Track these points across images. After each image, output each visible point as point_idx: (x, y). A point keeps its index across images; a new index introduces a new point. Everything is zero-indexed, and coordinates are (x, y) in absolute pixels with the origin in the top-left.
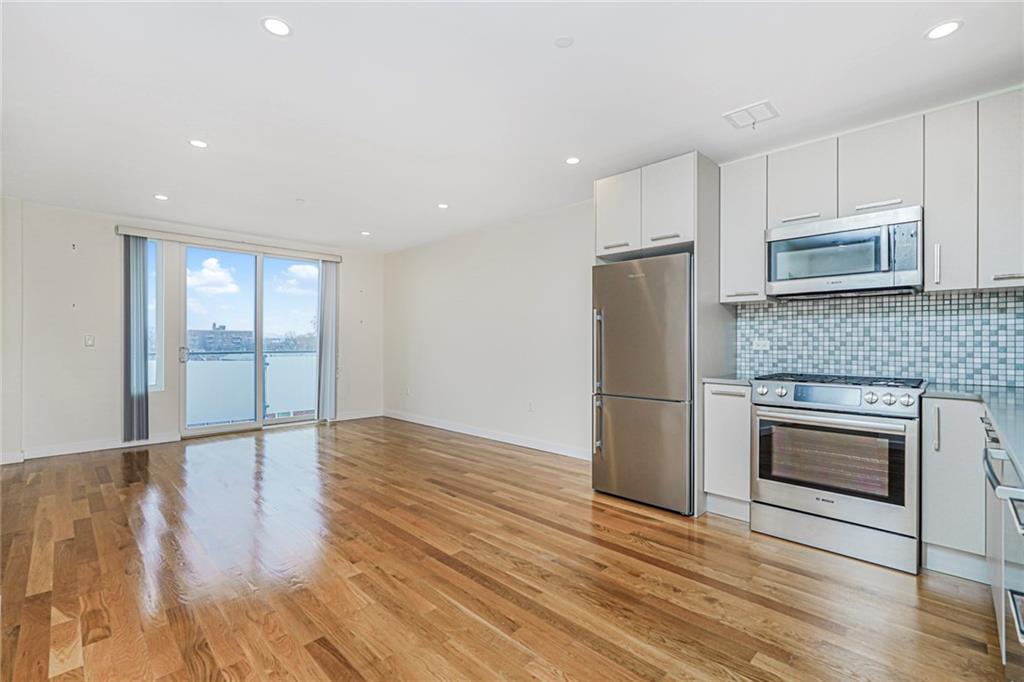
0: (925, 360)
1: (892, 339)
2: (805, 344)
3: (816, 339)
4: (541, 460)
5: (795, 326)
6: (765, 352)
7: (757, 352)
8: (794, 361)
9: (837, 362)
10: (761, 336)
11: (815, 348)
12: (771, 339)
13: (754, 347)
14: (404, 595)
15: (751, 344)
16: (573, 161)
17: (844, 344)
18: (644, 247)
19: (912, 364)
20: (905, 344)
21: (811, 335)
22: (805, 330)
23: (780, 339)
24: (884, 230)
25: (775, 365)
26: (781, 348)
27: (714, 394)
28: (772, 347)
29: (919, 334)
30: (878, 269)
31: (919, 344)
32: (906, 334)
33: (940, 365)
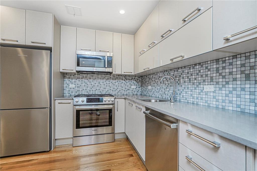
0: (110, 90)
1: (104, 85)
2: (85, 86)
3: (87, 85)
5: (82, 81)
6: (73, 88)
7: (71, 88)
8: (82, 91)
9: (93, 91)
10: (72, 83)
11: (87, 87)
12: (75, 84)
13: (70, 87)
15: (69, 86)
17: (94, 86)
18: (27, 44)
19: (108, 91)
20: (107, 86)
21: (86, 83)
22: (85, 82)
23: (78, 84)
24: (106, 57)
25: (76, 92)
26: (78, 87)
27: (59, 103)
28: (75, 87)
29: (109, 84)
30: (105, 67)
31: (109, 86)
32: (107, 84)
33: (113, 91)
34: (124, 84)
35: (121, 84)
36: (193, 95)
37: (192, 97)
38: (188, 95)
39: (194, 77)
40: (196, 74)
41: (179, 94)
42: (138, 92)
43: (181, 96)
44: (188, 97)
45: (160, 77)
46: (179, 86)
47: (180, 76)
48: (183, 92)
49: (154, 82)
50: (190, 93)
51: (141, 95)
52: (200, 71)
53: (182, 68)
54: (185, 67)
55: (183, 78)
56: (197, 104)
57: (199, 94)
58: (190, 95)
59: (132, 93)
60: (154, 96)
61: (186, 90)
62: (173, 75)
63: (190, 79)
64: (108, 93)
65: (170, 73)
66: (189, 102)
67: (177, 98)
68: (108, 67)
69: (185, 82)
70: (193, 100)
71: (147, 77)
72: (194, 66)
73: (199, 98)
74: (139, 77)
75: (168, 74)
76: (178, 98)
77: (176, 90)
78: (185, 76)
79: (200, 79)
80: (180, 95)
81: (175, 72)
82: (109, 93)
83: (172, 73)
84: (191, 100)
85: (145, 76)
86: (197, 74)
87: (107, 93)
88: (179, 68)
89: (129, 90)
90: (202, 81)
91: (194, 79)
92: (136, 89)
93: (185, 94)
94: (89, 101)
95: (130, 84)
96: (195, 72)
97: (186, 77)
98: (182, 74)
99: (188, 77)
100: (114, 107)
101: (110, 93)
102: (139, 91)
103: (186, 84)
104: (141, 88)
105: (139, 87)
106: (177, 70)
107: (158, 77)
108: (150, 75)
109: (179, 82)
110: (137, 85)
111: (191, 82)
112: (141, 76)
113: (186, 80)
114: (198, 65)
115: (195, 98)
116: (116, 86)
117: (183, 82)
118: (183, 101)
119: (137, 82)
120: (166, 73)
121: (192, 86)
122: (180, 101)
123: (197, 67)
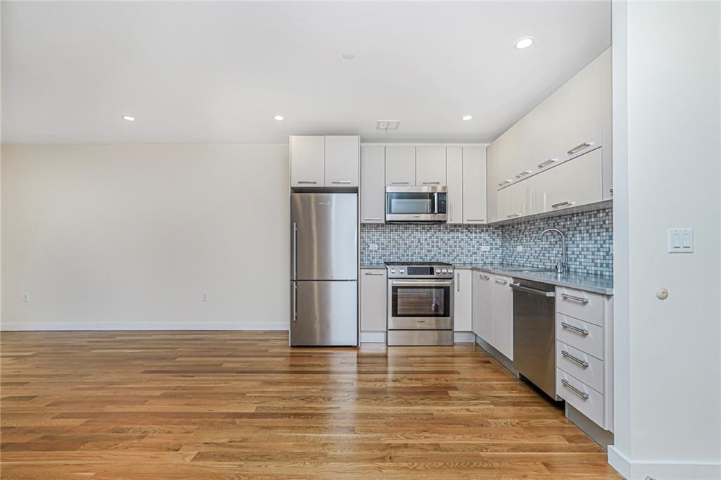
0: (440, 253)
1: (428, 244)
2: (394, 246)
3: (399, 244)
4: (228, 337)
5: (389, 237)
6: (376, 251)
7: (371, 251)
8: (389, 255)
9: (408, 255)
10: (373, 242)
11: (399, 249)
12: (378, 244)
13: (370, 248)
14: (258, 448)
15: (369, 247)
16: (279, 118)
17: (410, 246)
18: (326, 186)
19: (435, 255)
20: (433, 246)
21: (396, 242)
22: (394, 239)
23: (383, 244)
24: (436, 195)
25: (380, 258)
26: (383, 249)
27: (366, 274)
28: (379, 249)
29: (437, 242)
30: (432, 211)
31: (437, 246)
32: (433, 242)
33: (444, 256)
34: (467, 242)
35: (460, 242)
36: (596, 261)
37: (593, 264)
38: (588, 260)
39: (596, 231)
40: (599, 227)
41: (573, 260)
42: (494, 258)
43: (578, 263)
44: (588, 264)
45: (540, 229)
46: (573, 246)
47: (575, 229)
48: (580, 256)
49: (529, 238)
50: (590, 257)
51: (502, 264)
52: (604, 222)
53: (577, 214)
54: (582, 213)
55: (580, 231)
56: (602, 275)
57: (604, 259)
58: (591, 261)
59: (482, 260)
60: (529, 265)
61: (585, 253)
62: (564, 226)
63: (590, 234)
64: (435, 261)
65: (558, 223)
66: (590, 272)
67: (571, 266)
68: (439, 213)
69: (583, 239)
70: (596, 269)
71: (513, 227)
72: (596, 212)
73: (605, 265)
74: (496, 228)
75: (554, 224)
76: (573, 266)
77: (569, 253)
78: (582, 228)
79: (604, 234)
80: (575, 261)
81: (566, 221)
82: (437, 260)
83: (562, 223)
84: (593, 268)
85: (509, 225)
86: (601, 227)
87: (433, 261)
88: (573, 215)
89: (475, 253)
90: (608, 238)
91: (596, 235)
92: (490, 251)
93: (583, 260)
94: (411, 271)
95: (478, 242)
96: (599, 223)
97: (585, 231)
98: (578, 224)
99: (588, 231)
100: (453, 283)
101: (439, 261)
102: (496, 255)
103: (585, 242)
104: (501, 251)
105: (497, 249)
106: (571, 218)
107: (537, 229)
108: (521, 224)
109: (573, 239)
110: (492, 244)
111: (593, 238)
112: (500, 226)
113: (585, 235)
114: (601, 211)
115: (599, 265)
116: (451, 247)
117: (581, 239)
118: (580, 270)
119: (492, 237)
120: (551, 222)
121: (593, 246)
122: (575, 272)
123: (601, 215)
